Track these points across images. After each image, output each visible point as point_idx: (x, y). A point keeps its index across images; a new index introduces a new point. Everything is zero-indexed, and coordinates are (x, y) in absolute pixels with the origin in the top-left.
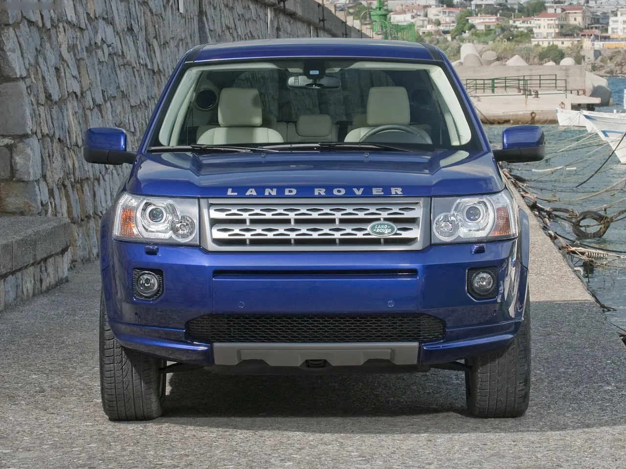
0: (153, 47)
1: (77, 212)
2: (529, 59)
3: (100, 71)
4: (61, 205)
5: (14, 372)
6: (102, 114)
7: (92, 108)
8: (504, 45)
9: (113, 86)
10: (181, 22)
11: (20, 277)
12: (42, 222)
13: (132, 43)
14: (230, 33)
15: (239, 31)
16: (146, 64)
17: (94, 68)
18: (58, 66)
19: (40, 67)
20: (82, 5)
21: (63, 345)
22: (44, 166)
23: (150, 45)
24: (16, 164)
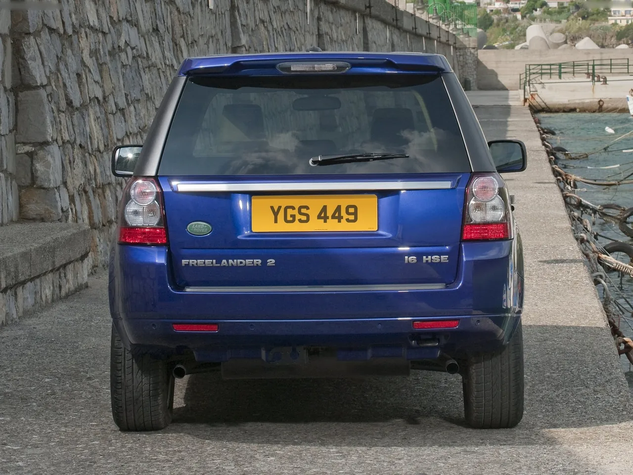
0: (180, 47)
1: (98, 217)
2: (606, 39)
3: (123, 75)
4: (81, 211)
5: (28, 376)
6: (125, 118)
7: (114, 112)
8: (579, 24)
9: (138, 89)
10: (211, 18)
11: (39, 284)
12: (62, 229)
13: (158, 44)
14: (265, 27)
15: (274, 23)
16: (172, 65)
17: (117, 72)
18: (79, 72)
19: (61, 74)
20: (105, 9)
21: (77, 350)
22: (65, 173)
23: (176, 45)
24: (36, 171)
